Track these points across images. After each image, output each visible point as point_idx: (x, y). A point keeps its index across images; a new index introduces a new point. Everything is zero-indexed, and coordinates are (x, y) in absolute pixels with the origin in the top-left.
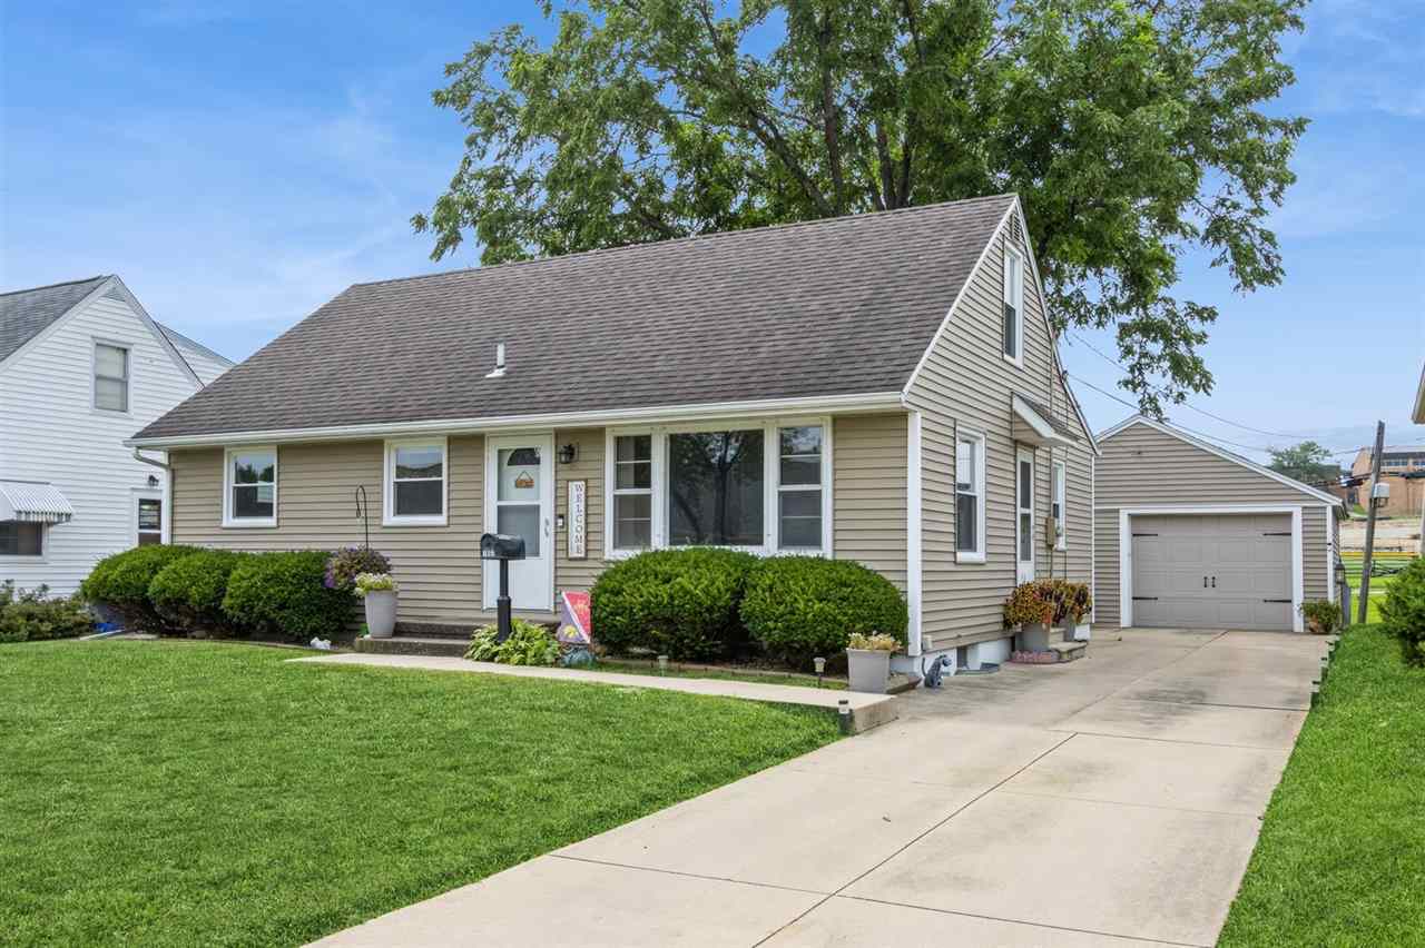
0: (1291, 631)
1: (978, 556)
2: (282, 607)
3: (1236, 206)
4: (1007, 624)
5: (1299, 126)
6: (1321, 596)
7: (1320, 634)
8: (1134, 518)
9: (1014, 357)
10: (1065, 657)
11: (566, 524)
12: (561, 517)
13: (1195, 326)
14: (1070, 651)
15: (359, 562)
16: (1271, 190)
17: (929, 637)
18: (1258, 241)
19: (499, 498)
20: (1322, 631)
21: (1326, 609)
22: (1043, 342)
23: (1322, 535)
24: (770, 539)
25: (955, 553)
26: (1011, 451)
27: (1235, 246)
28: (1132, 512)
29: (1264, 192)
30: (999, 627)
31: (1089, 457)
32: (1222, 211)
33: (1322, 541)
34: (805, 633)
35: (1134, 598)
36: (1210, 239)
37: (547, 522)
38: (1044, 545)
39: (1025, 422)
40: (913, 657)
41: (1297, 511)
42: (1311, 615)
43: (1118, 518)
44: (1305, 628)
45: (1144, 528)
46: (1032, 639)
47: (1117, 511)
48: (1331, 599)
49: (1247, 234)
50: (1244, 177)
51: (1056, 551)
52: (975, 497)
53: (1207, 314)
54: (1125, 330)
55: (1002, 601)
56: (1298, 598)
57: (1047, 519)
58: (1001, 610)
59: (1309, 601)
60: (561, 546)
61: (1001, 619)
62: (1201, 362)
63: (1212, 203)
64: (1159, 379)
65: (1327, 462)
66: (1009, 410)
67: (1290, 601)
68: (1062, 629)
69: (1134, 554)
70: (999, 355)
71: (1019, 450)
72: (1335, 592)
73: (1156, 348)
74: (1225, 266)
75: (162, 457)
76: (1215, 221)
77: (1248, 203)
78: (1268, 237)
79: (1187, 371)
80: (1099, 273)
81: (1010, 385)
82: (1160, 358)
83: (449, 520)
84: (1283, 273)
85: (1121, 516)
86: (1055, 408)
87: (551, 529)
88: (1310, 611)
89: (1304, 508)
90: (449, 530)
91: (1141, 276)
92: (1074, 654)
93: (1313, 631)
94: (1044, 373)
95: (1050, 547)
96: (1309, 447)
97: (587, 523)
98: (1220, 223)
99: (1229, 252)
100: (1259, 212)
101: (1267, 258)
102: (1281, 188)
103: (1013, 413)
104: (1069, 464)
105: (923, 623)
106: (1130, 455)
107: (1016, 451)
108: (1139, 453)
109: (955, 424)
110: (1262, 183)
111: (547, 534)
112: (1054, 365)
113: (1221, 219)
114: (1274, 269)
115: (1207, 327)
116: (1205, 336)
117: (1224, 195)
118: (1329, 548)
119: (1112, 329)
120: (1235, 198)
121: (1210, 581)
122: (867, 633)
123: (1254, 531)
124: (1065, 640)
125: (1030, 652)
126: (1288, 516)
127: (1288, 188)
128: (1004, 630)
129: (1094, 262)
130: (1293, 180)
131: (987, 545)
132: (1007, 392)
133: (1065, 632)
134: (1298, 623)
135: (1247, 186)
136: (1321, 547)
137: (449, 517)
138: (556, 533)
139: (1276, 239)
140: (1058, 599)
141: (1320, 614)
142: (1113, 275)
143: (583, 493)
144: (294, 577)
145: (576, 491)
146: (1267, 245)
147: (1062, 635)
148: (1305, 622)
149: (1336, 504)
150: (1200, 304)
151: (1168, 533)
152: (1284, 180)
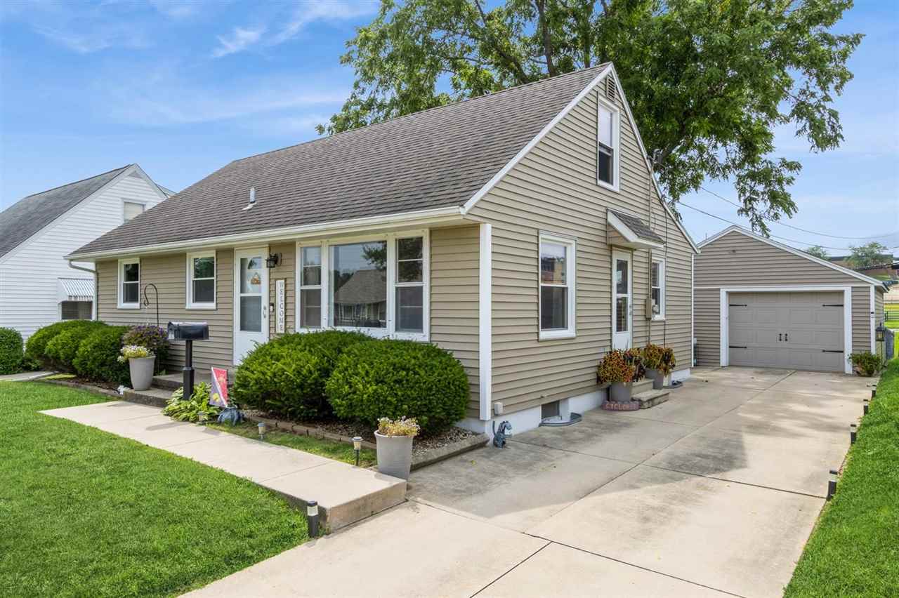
0: (841, 373)
1: (569, 332)
2: (103, 364)
3: (813, 95)
4: (599, 380)
5: (857, 40)
6: (866, 349)
7: (864, 376)
8: (730, 294)
9: (612, 184)
10: (646, 405)
11: (274, 310)
12: (273, 305)
13: (786, 173)
14: (651, 400)
15: (142, 336)
16: (836, 84)
17: (500, 404)
18: (827, 116)
19: (242, 291)
20: (866, 374)
21: (869, 359)
22: (643, 175)
23: (867, 306)
24: (391, 322)
25: (538, 333)
26: (608, 253)
27: (812, 119)
28: (729, 290)
29: (831, 86)
30: (594, 383)
31: (689, 255)
32: (803, 98)
33: (866, 311)
34: (363, 410)
35: (730, 347)
36: (796, 116)
37: (265, 308)
38: (643, 318)
39: (616, 231)
40: (484, 421)
41: (848, 290)
42: (858, 363)
43: (719, 294)
44: (853, 371)
45: (737, 301)
46: (618, 391)
47: (719, 290)
48: (873, 352)
49: (820, 112)
50: (818, 76)
51: (653, 322)
52: (567, 288)
53: (793, 166)
54: (741, 179)
55: (597, 363)
56: (848, 350)
57: (646, 301)
58: (594, 370)
59: (856, 353)
60: (272, 325)
61: (594, 377)
62: (790, 196)
63: (796, 93)
64: (761, 206)
65: (885, 253)
66: (605, 223)
67: (842, 352)
68: (652, 380)
69: (731, 318)
70: (594, 182)
71: (614, 252)
72: (876, 346)
73: (760, 188)
74: (806, 134)
75: (92, 266)
76: (798, 105)
77: (820, 94)
78: (834, 114)
79: (780, 201)
80: (725, 145)
81: (605, 204)
82: (762, 193)
83: (217, 306)
84: (842, 138)
85: (721, 293)
86: (652, 220)
87: (267, 313)
88: (856, 360)
89: (852, 287)
90: (216, 313)
91: (751, 144)
92: (656, 401)
93: (859, 374)
94: (644, 197)
95: (648, 319)
96: (874, 245)
97: (286, 309)
98: (802, 106)
99: (808, 124)
100: (827, 98)
101: (833, 128)
102: (842, 83)
103: (608, 225)
104: (668, 260)
105: (493, 393)
106: (727, 253)
107: (611, 253)
108: (734, 251)
109: (538, 233)
110: (830, 80)
111: (265, 317)
112: (653, 190)
113: (803, 103)
114: (837, 135)
115: (793, 174)
116: (793, 179)
117: (805, 87)
118: (872, 315)
119: (733, 177)
120: (812, 90)
121: (783, 337)
122: (394, 417)
123: (817, 303)
124: (654, 388)
125: (616, 402)
126: (841, 293)
127: (847, 84)
128: (597, 384)
129: (722, 136)
130: (852, 76)
131: (577, 323)
132: (603, 210)
133: (654, 382)
134: (848, 368)
135: (819, 82)
136: (867, 315)
137: (217, 304)
138: (270, 316)
139: (839, 116)
140: (637, 362)
141: (864, 363)
142: (733, 146)
143: (283, 288)
144: (112, 345)
145: (280, 285)
146: (832, 119)
147: (652, 385)
148: (853, 367)
149: (877, 284)
150: (788, 160)
151: (753, 304)
152: (844, 77)
